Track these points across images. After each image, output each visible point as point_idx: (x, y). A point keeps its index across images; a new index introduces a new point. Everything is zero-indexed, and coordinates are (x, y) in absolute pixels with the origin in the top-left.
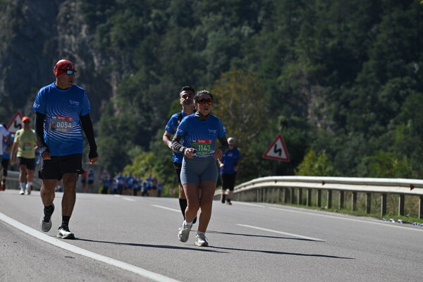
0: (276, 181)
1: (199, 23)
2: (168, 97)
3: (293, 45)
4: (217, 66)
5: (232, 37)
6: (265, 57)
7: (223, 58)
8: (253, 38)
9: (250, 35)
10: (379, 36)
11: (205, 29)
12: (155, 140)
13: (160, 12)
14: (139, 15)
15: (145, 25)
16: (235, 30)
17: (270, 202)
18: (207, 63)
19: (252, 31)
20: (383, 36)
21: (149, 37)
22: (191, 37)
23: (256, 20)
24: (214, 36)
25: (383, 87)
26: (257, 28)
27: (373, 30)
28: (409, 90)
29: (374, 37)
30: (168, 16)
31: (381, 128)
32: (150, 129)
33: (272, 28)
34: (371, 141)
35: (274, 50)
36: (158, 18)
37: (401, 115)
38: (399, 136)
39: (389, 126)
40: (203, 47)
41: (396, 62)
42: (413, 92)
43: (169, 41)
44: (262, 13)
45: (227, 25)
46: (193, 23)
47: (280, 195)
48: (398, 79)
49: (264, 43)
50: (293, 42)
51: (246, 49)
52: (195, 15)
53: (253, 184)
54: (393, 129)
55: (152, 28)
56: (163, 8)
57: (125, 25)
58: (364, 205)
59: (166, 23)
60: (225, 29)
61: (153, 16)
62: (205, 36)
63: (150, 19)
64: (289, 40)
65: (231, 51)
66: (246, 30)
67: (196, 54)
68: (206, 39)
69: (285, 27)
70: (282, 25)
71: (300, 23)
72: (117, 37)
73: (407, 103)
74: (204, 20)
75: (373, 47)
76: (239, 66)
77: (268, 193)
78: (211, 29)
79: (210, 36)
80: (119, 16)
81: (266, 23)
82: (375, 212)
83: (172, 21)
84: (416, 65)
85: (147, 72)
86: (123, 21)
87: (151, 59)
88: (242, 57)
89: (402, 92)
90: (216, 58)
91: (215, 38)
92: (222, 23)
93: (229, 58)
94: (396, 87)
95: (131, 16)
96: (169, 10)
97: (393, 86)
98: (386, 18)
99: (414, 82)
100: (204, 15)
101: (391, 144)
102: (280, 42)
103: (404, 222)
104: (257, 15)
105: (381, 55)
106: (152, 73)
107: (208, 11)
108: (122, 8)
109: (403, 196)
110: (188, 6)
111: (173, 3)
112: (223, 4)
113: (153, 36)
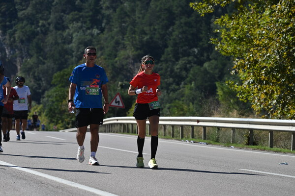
0: (117, 120)
1: (68, 28)
2: (50, 72)
3: (123, 39)
4: (79, 53)
5: (87, 35)
6: (107, 47)
7: (82, 48)
8: (100, 36)
9: (98, 34)
10: (174, 33)
11: (71, 31)
12: (44, 98)
13: (44, 22)
14: (32, 24)
15: (35, 30)
16: (89, 31)
17: (114, 132)
18: (73, 52)
19: (99, 32)
20: (176, 33)
21: (38, 37)
22: (63, 36)
23: (101, 25)
24: (77, 35)
25: (177, 63)
26: (102, 30)
27: (170, 29)
28: (192, 64)
29: (171, 34)
30: (49, 24)
31: (177, 87)
32: (40, 91)
33: (110, 30)
34: (171, 95)
35: (112, 43)
36: (43, 25)
37: (188, 79)
38: (187, 91)
39: (181, 86)
40: (70, 42)
41: (184, 48)
42: (195, 65)
43: (50, 39)
44: (105, 21)
45: (84, 29)
46: (64, 28)
47: (120, 128)
48: (186, 58)
49: (106, 39)
50: (123, 38)
51: (96, 43)
52: (65, 23)
54: (184, 87)
55: (40, 31)
56: (46, 20)
57: (24, 30)
58: (170, 133)
59: (48, 28)
60: (83, 31)
61: (40, 24)
62: (71, 35)
63: (38, 26)
64: (121, 37)
65: (87, 44)
66: (95, 31)
67: (66, 46)
68: (72, 37)
69: (118, 29)
71: (127, 27)
72: (19, 37)
73: (192, 72)
74: (70, 26)
75: (170, 40)
77: (113, 127)
78: (75, 31)
79: (74, 35)
80: (20, 25)
81: (107, 27)
82: (177, 137)
83: (51, 27)
84: (196, 50)
85: (38, 57)
86: (22, 28)
87: (40, 50)
89: (188, 66)
90: (78, 48)
91: (77, 37)
92: (81, 28)
94: (185, 63)
95: (27, 24)
96: (49, 21)
97: (183, 62)
98: (177, 22)
99: (195, 59)
100: (70, 23)
101: (182, 96)
102: (116, 38)
103: (194, 142)
104: (102, 22)
105: (175, 44)
106: (41, 58)
107: (72, 20)
108: (22, 20)
109: (193, 126)
110: (61, 18)
111: (52, 16)
112: (81, 16)
113: (41, 36)
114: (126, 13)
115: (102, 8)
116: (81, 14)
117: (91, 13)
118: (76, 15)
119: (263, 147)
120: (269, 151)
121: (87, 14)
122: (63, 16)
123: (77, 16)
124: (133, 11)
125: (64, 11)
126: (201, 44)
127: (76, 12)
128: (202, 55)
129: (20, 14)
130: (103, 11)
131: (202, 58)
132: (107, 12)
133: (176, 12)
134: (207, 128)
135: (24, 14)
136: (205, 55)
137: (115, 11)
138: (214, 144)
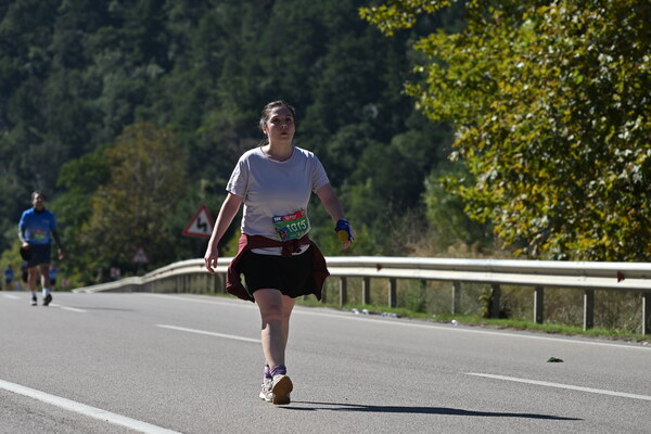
1: (91, 62)
2: (54, 160)
3: (214, 87)
4: (117, 118)
5: (135, 79)
6: (180, 103)
7: (124, 108)
8: (162, 79)
9: (159, 76)
10: (326, 72)
11: (100, 71)
13: (39, 50)
14: (13, 54)
15: (21, 68)
16: (138, 70)
17: (194, 292)
18: (104, 115)
19: (161, 71)
20: (331, 71)
21: (26, 83)
22: (82, 81)
23: (166, 56)
24: (112, 80)
25: (333, 137)
26: (168, 66)
27: (318, 64)
28: (367, 139)
29: (319, 74)
30: (51, 55)
33: (186, 67)
34: (319, 208)
35: (190, 95)
36: (38, 58)
37: (358, 172)
38: (356, 200)
39: (343, 188)
40: (97, 94)
42: (372, 142)
43: (53, 86)
44: (174, 46)
45: (128, 64)
46: (83, 63)
47: (208, 283)
48: (353, 126)
49: (177, 86)
50: (215, 82)
51: (154, 95)
52: (85, 54)
53: (172, 269)
54: (348, 191)
55: (31, 71)
56: (43, 45)
59: (49, 63)
60: (126, 69)
61: (31, 55)
62: (100, 79)
63: (27, 60)
64: (210, 81)
65: (135, 98)
66: (153, 69)
67: (90, 103)
68: (102, 84)
69: (204, 64)
70: (200, 61)
71: (223, 59)
73: (366, 156)
74: (98, 58)
75: (318, 86)
76: (146, 117)
77: (192, 281)
78: (106, 71)
79: (106, 79)
81: (179, 59)
82: (332, 301)
83: (56, 62)
84: (375, 109)
85: (26, 128)
87: (30, 111)
88: (149, 105)
89: (357, 143)
90: (116, 107)
91: (112, 82)
92: (121, 62)
93: (132, 108)
94: (351, 137)
95: (2, 56)
96: (51, 48)
97: (347, 135)
98: (333, 48)
99: (373, 129)
100: (98, 53)
102: (198, 84)
103: (371, 313)
104: (166, 50)
105: (329, 97)
106: (33, 129)
107: (102, 46)
109: (367, 278)
110: (77, 40)
111: (57, 37)
112: (123, 37)
113: (32, 81)
114: (219, 28)
115: (166, 18)
116: (120, 31)
117: (142, 30)
118: (111, 33)
119: (521, 323)
120: (535, 330)
121: (135, 32)
122: (81, 37)
123: (113, 37)
124: (236, 23)
125: (82, 26)
126: (385, 94)
127: (110, 28)
128: (388, 120)
130: (170, 26)
131: (388, 125)
132: (178, 28)
133: (330, 25)
134: (398, 282)
136: (395, 118)
137: (195, 23)
138: (415, 317)
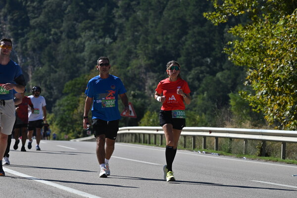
0: (129, 130)
1: (80, 36)
2: (62, 81)
3: (136, 49)
4: (91, 62)
5: (99, 44)
6: (120, 56)
7: (94, 57)
8: (112, 44)
9: (111, 43)
10: (187, 43)
11: (83, 40)
12: (55, 107)
13: (56, 30)
14: (44, 32)
15: (47, 38)
16: (101, 40)
17: (125, 142)
18: (85, 60)
19: (111, 41)
20: (189, 42)
21: (50, 45)
22: (75, 45)
23: (114, 34)
24: (89, 44)
25: (189, 72)
26: (115, 39)
27: (183, 39)
28: (205, 74)
29: (184, 43)
32: (52, 100)
33: (123, 39)
35: (125, 52)
36: (56, 34)
37: (201, 89)
38: (199, 101)
39: (193, 96)
40: (82, 51)
41: (197, 58)
42: (208, 75)
43: (62, 47)
44: (117, 29)
45: (97, 37)
46: (76, 37)
47: (132, 138)
48: (198, 68)
49: (119, 48)
50: (136, 47)
51: (108, 52)
52: (77, 32)
54: (196, 97)
55: (52, 40)
56: (58, 28)
57: (35, 38)
58: (181, 143)
59: (60, 36)
60: (96, 39)
61: (52, 32)
62: (83, 44)
63: (50, 35)
64: (133, 46)
65: (99, 53)
66: (108, 40)
67: (78, 55)
68: (84, 46)
69: (131, 38)
70: (129, 37)
71: (140, 36)
72: (31, 45)
73: (204, 82)
74: (83, 34)
75: (183, 49)
77: (124, 137)
78: (87, 40)
79: (86, 44)
80: (32, 33)
81: (120, 36)
82: (189, 147)
83: (64, 36)
84: (209, 60)
85: (49, 66)
86: (35, 36)
87: (52, 58)
89: (201, 75)
90: (91, 57)
91: (89, 46)
92: (93, 36)
94: (198, 73)
95: (39, 33)
96: (62, 29)
97: (196, 72)
98: (190, 32)
99: (208, 69)
100: (83, 32)
101: (195, 107)
102: (128, 47)
103: (206, 153)
104: (114, 31)
105: (188, 54)
106: (52, 66)
107: (85, 29)
108: (34, 28)
109: (205, 137)
110: (73, 26)
111: (64, 24)
112: (94, 25)
113: (53, 44)
114: (138, 22)
115: (114, 17)
116: (93, 22)
117: (103, 22)
118: (89, 23)
119: (275, 159)
120: (281, 162)
121: (100, 23)
122: (75, 24)
123: (90, 25)
124: (146, 20)
125: (76, 20)
126: (214, 53)
127: (89, 21)
128: (215, 65)
129: (32, 22)
130: (116, 20)
131: (215, 68)
132: (120, 21)
133: (189, 21)
134: (219, 139)
135: (36, 22)
136: (218, 65)
137: (127, 19)
138: (226, 155)
